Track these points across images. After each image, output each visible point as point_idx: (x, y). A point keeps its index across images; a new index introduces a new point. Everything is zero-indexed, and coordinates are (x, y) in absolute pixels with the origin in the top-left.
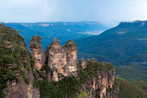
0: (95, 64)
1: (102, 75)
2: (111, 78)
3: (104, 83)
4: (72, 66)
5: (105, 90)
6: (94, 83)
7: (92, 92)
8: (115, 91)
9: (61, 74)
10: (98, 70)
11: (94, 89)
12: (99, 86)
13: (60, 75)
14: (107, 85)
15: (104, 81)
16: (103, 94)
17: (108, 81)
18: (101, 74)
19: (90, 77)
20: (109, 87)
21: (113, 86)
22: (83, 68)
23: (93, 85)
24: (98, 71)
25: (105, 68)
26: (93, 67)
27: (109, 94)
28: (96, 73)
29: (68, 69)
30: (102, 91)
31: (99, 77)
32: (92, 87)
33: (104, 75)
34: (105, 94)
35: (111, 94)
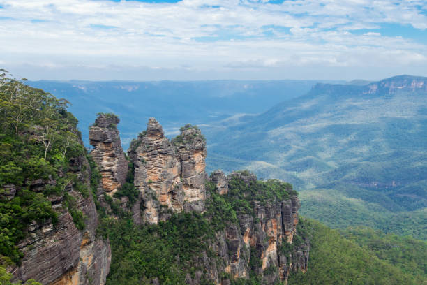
0: (251, 184)
1: (267, 212)
2: (289, 220)
3: (272, 231)
4: (192, 187)
5: (275, 248)
6: (248, 230)
7: (241, 252)
8: (300, 252)
9: (166, 206)
10: (258, 200)
11: (248, 246)
12: (258, 238)
13: (162, 210)
14: (279, 235)
15: (272, 227)
16: (270, 258)
17: (283, 226)
18: (266, 208)
19: (237, 214)
20: (284, 240)
21: (295, 240)
22: (221, 193)
23: (243, 234)
24: (256, 202)
25: (275, 194)
26: (244, 191)
27: (283, 258)
28: (253, 205)
29: (184, 194)
30: (268, 250)
31: (259, 215)
32: (242, 241)
33: (272, 212)
34: (274, 259)
35: (288, 258)
